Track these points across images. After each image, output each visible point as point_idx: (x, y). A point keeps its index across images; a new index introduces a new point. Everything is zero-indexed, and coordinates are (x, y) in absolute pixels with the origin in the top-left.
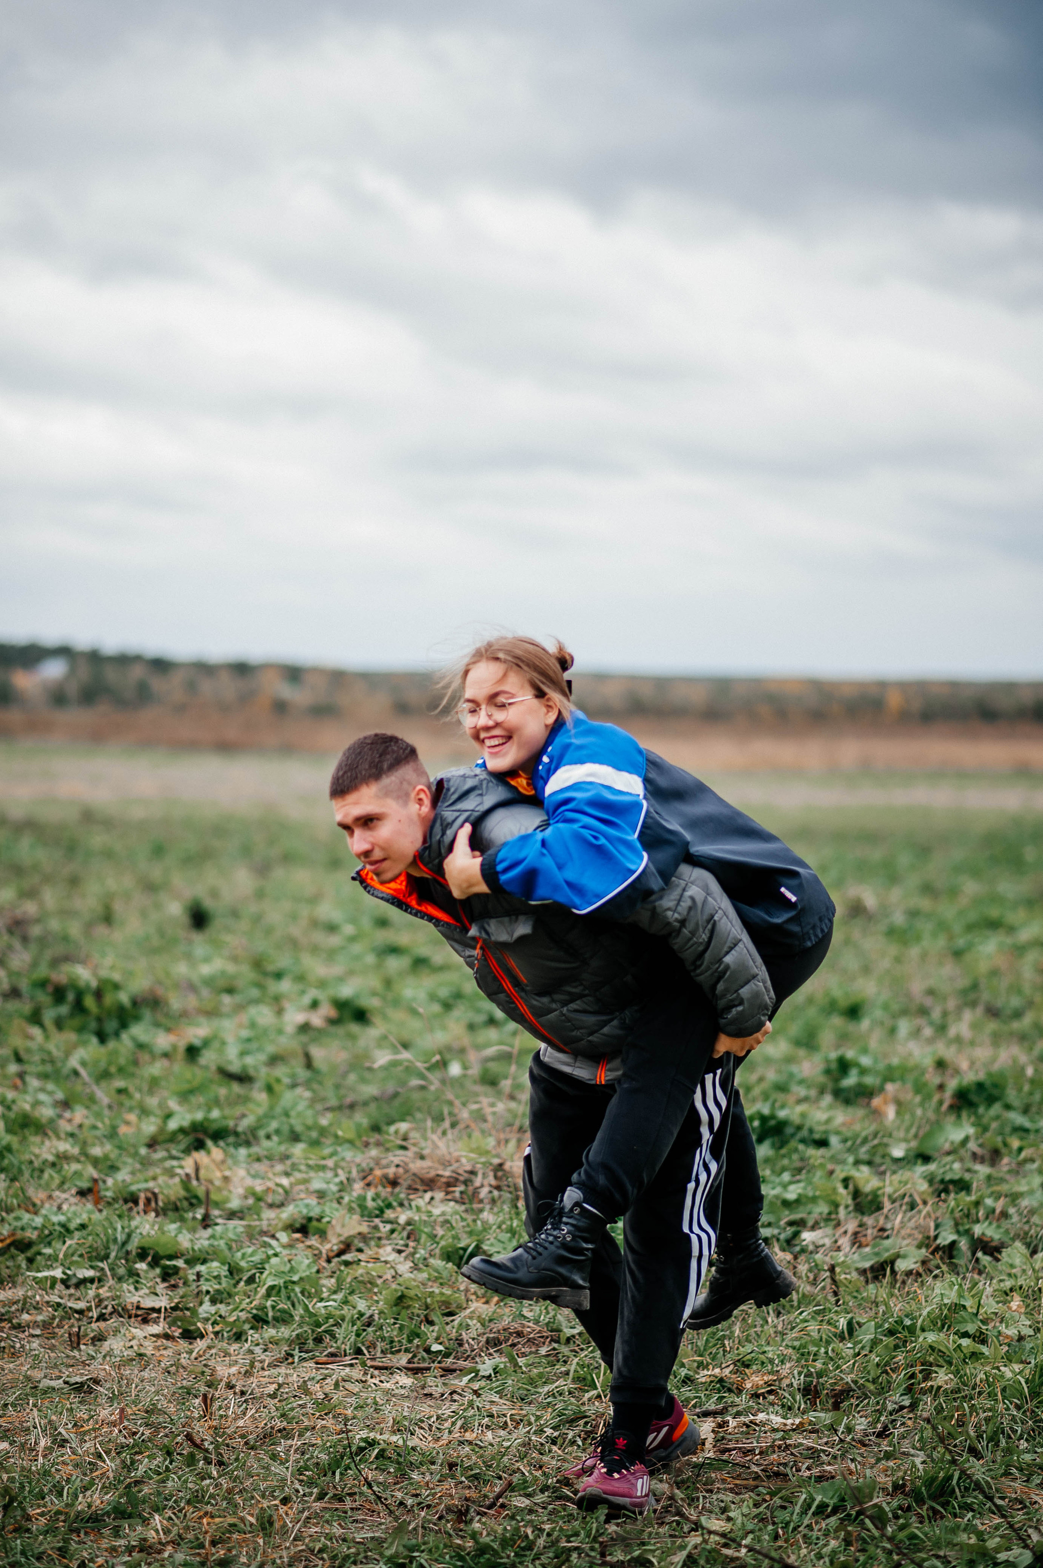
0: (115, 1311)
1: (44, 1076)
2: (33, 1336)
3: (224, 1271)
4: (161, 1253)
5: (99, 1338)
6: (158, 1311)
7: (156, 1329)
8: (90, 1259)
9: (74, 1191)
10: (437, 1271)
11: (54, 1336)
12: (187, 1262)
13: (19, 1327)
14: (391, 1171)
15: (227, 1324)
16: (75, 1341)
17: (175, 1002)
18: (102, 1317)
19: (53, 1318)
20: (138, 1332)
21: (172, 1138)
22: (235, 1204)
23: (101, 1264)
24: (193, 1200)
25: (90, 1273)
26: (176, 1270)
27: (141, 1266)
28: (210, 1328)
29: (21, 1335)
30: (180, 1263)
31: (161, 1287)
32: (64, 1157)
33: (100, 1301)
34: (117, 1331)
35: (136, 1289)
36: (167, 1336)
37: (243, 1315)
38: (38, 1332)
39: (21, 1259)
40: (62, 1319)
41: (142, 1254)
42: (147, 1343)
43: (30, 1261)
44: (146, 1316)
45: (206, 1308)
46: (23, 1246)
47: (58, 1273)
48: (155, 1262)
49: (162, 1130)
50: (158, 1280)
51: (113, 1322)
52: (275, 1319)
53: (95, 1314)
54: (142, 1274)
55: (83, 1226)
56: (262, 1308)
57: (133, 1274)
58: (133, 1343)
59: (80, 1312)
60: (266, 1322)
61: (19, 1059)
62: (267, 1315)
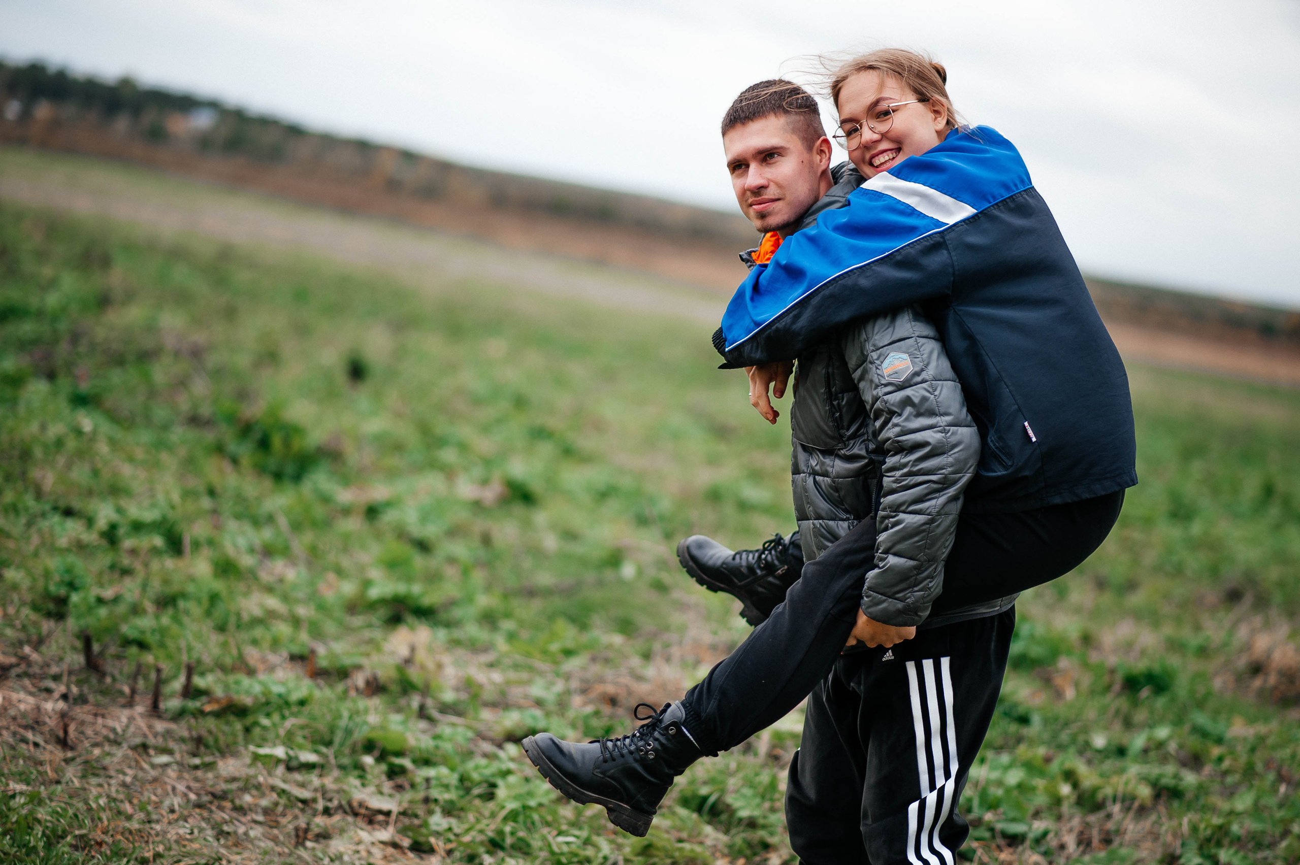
0: (340, 807)
1: (238, 517)
2: (255, 822)
3: (453, 779)
4: (390, 747)
5: (324, 836)
6: (388, 814)
7: (385, 835)
8: (314, 742)
9: (285, 654)
10: (681, 819)
11: (276, 825)
12: (415, 762)
13: (240, 810)
14: (610, 689)
15: (461, 844)
16: (301, 836)
17: (354, 457)
18: (327, 812)
19: (276, 804)
20: (364, 835)
21: (372, 606)
22: (449, 696)
23: (324, 750)
24: (407, 687)
25: (312, 758)
26: (403, 771)
27: (368, 760)
28: (441, 844)
29: (243, 819)
30: (406, 762)
31: (387, 786)
32: (272, 614)
33: (323, 791)
34: (342, 831)
35: (363, 785)
36: (395, 845)
37: (480, 838)
38: (260, 818)
39: (238, 726)
40: (286, 807)
41: (369, 746)
42: (375, 850)
43: (247, 730)
44: (372, 817)
45: (438, 821)
46: (241, 712)
47: (280, 752)
48: (382, 757)
49: (362, 594)
50: (384, 778)
51: (337, 818)
52: (513, 846)
53: (320, 806)
54: (368, 769)
55: (302, 703)
56: (501, 833)
57: (360, 768)
58: (361, 848)
59: (304, 802)
60: (502, 848)
61: (212, 492)
62: (503, 840)
